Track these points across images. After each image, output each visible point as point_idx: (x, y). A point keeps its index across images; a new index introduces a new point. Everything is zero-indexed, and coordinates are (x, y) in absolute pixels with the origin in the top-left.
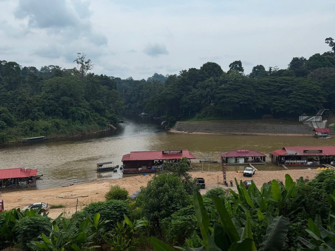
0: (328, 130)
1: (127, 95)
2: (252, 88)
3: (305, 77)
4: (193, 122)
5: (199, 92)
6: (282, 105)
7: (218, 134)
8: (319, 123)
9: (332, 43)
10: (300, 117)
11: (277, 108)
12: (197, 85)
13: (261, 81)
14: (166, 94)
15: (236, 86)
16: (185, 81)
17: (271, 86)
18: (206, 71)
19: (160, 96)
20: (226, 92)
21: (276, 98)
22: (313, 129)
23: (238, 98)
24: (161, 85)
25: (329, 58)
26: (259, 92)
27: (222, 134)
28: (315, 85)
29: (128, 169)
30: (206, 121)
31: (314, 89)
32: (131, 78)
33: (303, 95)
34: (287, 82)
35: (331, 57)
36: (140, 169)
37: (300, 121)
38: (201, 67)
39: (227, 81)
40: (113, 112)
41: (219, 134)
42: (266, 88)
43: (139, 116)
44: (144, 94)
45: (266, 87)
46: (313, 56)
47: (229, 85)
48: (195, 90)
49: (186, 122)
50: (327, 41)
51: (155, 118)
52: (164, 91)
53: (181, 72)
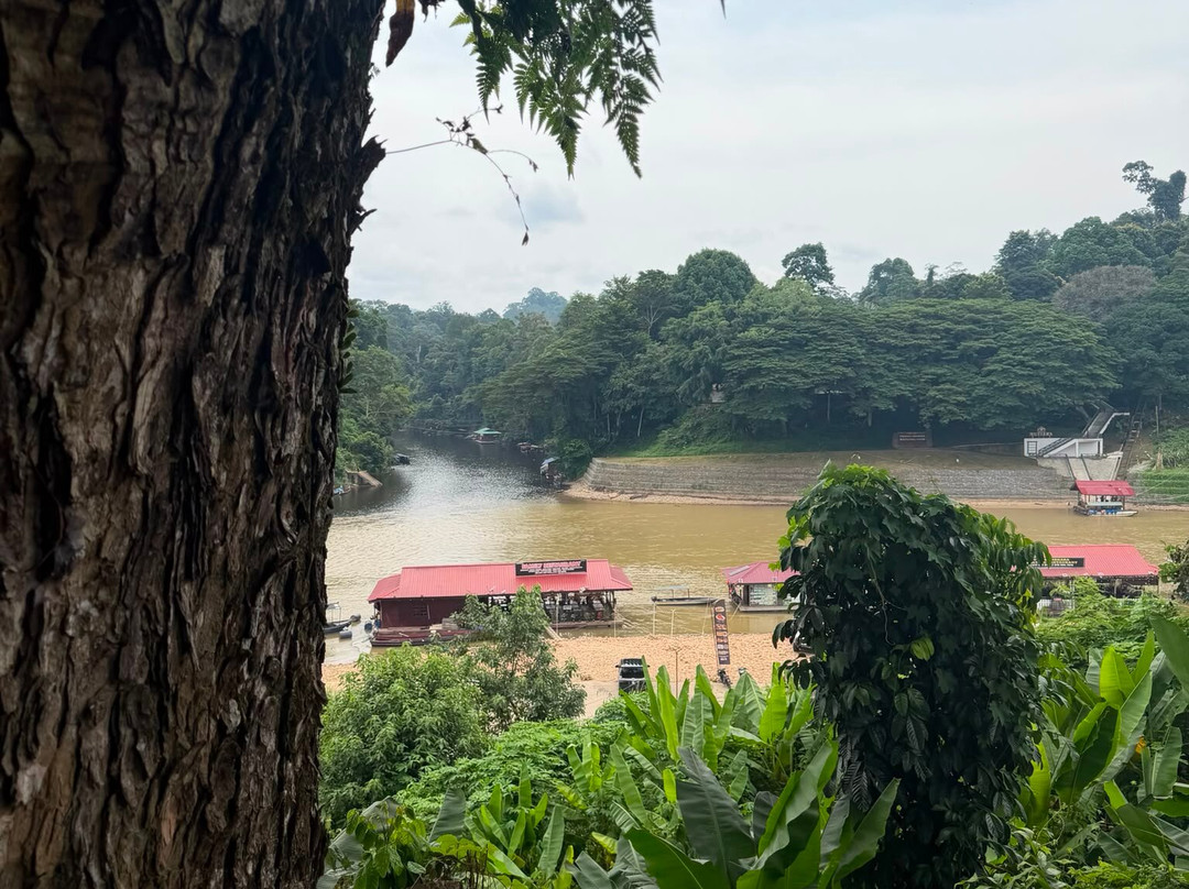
0: (1124, 488)
1: (430, 366)
2: (854, 340)
3: (1044, 298)
4: (647, 462)
5: (670, 355)
6: (961, 398)
7: (735, 502)
8: (1095, 462)
9: (1145, 180)
10: (1026, 440)
11: (942, 409)
12: (663, 328)
13: (888, 316)
14: (554, 362)
15: (799, 332)
16: (623, 317)
17: (923, 332)
18: (698, 281)
19: (534, 369)
20: (763, 355)
21: (940, 376)
22: (1070, 485)
23: (805, 376)
24: (545, 328)
25: (1132, 234)
26: (877, 353)
27: (750, 502)
28: (1077, 330)
29: (392, 630)
30: (693, 458)
31: (1074, 341)
32: (445, 308)
33: (1034, 363)
34: (979, 316)
35: (1139, 229)
36: (434, 629)
37: (1026, 454)
38: (680, 268)
39: (766, 316)
40: (371, 425)
41: (740, 502)
42: (903, 339)
43: (470, 439)
44: (486, 361)
45: (906, 335)
46: (1077, 225)
47: (772, 331)
48: (655, 348)
49: (627, 459)
50: (1128, 173)
51: (523, 445)
52: (550, 353)
53: (609, 284)
